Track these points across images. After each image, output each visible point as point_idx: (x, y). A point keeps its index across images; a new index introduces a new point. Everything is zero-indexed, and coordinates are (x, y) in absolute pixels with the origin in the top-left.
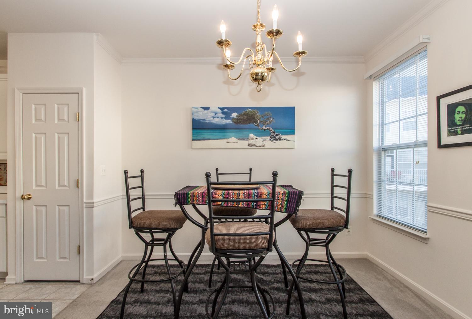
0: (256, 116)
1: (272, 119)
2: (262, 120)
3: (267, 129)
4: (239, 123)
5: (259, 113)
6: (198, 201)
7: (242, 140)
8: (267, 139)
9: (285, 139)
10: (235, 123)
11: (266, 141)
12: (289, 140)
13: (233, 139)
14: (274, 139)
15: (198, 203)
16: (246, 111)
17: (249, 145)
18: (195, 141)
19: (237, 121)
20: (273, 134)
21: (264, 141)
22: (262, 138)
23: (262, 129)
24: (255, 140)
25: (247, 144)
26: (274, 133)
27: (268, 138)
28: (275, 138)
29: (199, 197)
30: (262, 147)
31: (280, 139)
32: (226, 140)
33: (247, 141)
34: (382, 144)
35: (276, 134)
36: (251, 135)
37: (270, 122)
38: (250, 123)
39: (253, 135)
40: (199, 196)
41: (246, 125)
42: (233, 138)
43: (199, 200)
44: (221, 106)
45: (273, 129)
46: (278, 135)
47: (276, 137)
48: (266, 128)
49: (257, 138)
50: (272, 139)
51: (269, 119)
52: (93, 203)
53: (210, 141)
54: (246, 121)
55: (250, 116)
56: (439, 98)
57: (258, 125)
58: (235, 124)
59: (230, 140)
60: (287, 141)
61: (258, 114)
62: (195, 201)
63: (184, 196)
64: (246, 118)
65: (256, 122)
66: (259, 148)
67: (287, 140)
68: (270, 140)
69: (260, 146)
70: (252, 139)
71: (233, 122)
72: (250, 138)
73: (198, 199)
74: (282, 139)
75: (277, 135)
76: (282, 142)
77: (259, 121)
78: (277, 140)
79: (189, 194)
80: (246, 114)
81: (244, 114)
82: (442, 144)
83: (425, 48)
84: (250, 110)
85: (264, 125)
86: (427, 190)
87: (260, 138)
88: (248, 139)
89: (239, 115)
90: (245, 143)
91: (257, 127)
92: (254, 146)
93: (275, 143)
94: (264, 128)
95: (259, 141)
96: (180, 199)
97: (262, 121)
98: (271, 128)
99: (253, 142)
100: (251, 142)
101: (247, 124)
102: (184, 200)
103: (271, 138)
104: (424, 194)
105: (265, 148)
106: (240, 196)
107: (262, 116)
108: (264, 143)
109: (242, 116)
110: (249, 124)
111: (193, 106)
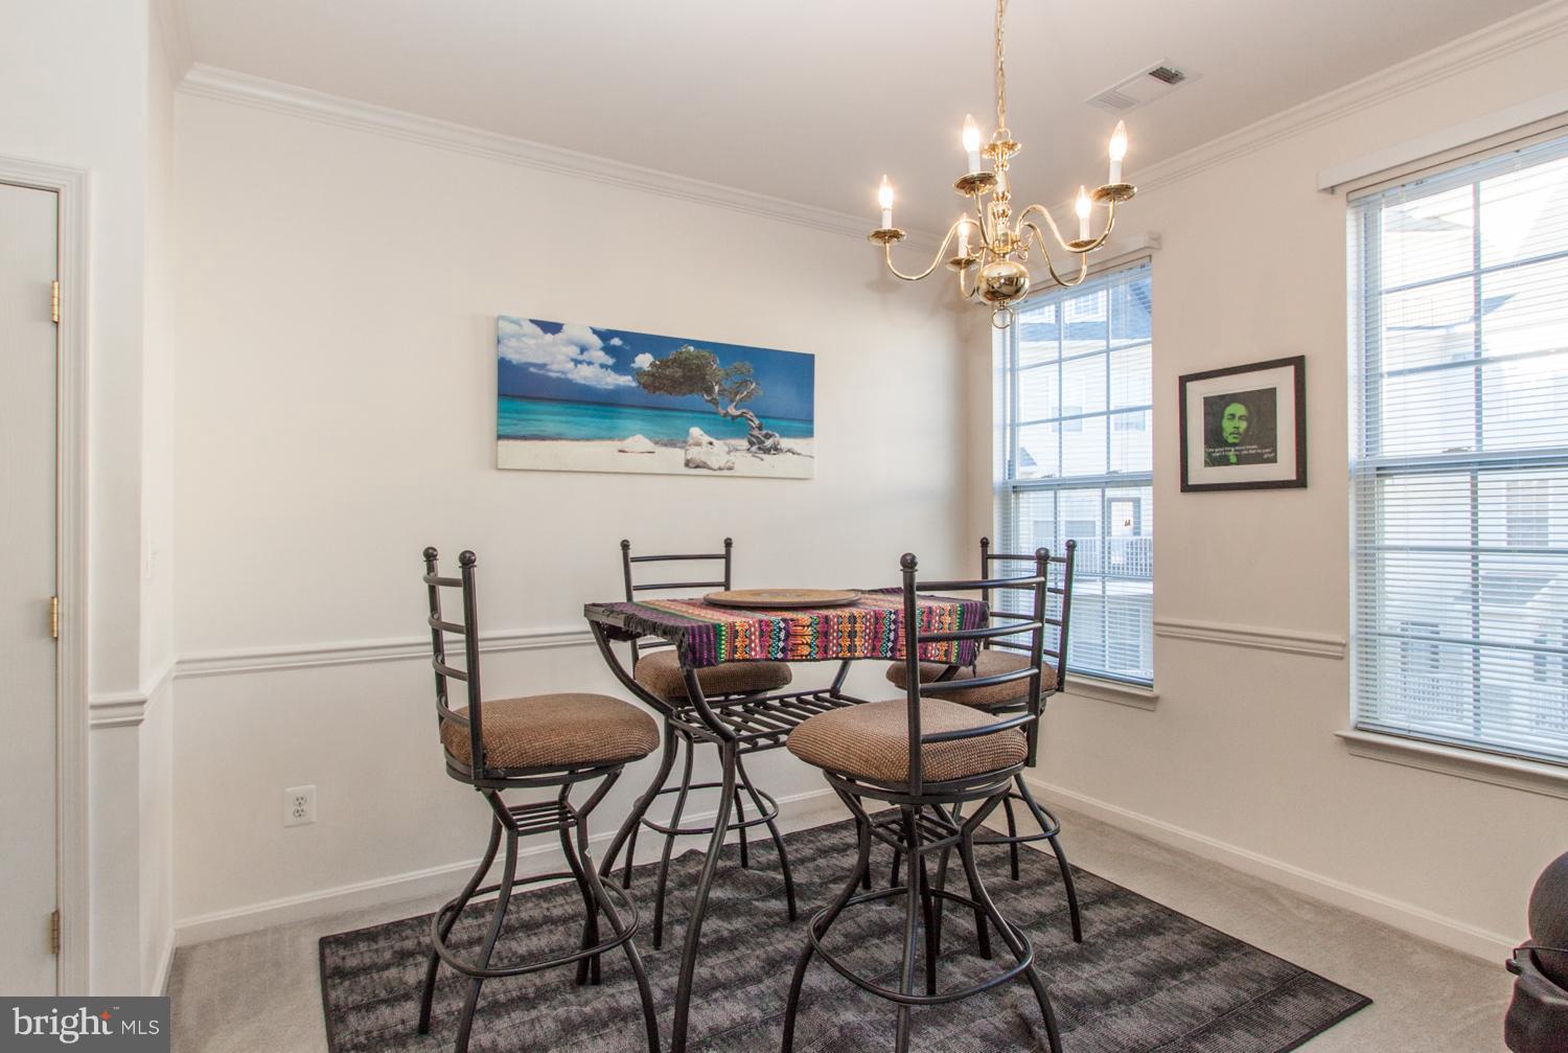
0: (708, 370)
1: (754, 384)
2: (726, 387)
3: (741, 416)
4: (660, 389)
5: (718, 362)
6: (750, 651)
7: (666, 445)
8: (739, 448)
9: (789, 451)
10: (645, 386)
11: (738, 454)
12: (799, 454)
13: (639, 442)
14: (759, 448)
15: (750, 655)
16: (681, 353)
17: (687, 464)
18: (511, 443)
19: (653, 382)
20: (756, 432)
21: (732, 454)
22: (727, 442)
23: (726, 414)
24: (705, 448)
25: (682, 462)
26: (760, 428)
27: (744, 443)
28: (761, 446)
29: (753, 637)
30: (725, 473)
31: (776, 449)
32: (617, 444)
33: (683, 451)
34: (1010, 475)
35: (764, 432)
36: (695, 432)
37: (750, 395)
38: (691, 392)
39: (702, 432)
40: (751, 634)
41: (680, 397)
42: (639, 436)
43: (753, 645)
44: (603, 326)
45: (757, 417)
46: (771, 436)
47: (763, 442)
48: (738, 413)
49: (711, 443)
50: (754, 448)
51: (745, 383)
52: (142, 703)
53: (564, 442)
54: (681, 384)
55: (691, 370)
56: (1184, 381)
57: (714, 402)
58: (646, 391)
59: (628, 443)
60: (795, 456)
61: (715, 366)
62: (740, 650)
63: (708, 637)
64: (679, 373)
65: (709, 391)
66: (718, 473)
67: (794, 453)
68: (748, 450)
69: (720, 469)
70: (698, 444)
71: (640, 383)
72: (691, 441)
73: (750, 644)
74: (781, 450)
75: (768, 436)
76: (780, 457)
77: (717, 388)
78: (767, 451)
79: (723, 628)
80: (681, 363)
81: (674, 361)
82: (1191, 482)
83: (1146, 260)
84: (692, 349)
85: (732, 401)
86: (1151, 592)
87: (721, 442)
88: (685, 442)
89: (657, 363)
90: (677, 455)
91: (711, 407)
92: (704, 467)
93: (762, 460)
94: (732, 411)
95: (718, 451)
96: (697, 646)
97: (725, 390)
98: (751, 413)
99: (699, 453)
100: (694, 453)
101: (684, 394)
102: (709, 651)
103: (752, 443)
104: (1144, 601)
105: (736, 474)
106: (857, 625)
107: (727, 374)
108: (733, 457)
109: (669, 367)
110: (688, 396)
111: (503, 314)
